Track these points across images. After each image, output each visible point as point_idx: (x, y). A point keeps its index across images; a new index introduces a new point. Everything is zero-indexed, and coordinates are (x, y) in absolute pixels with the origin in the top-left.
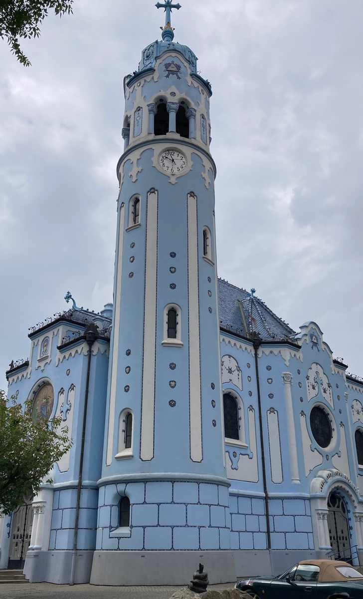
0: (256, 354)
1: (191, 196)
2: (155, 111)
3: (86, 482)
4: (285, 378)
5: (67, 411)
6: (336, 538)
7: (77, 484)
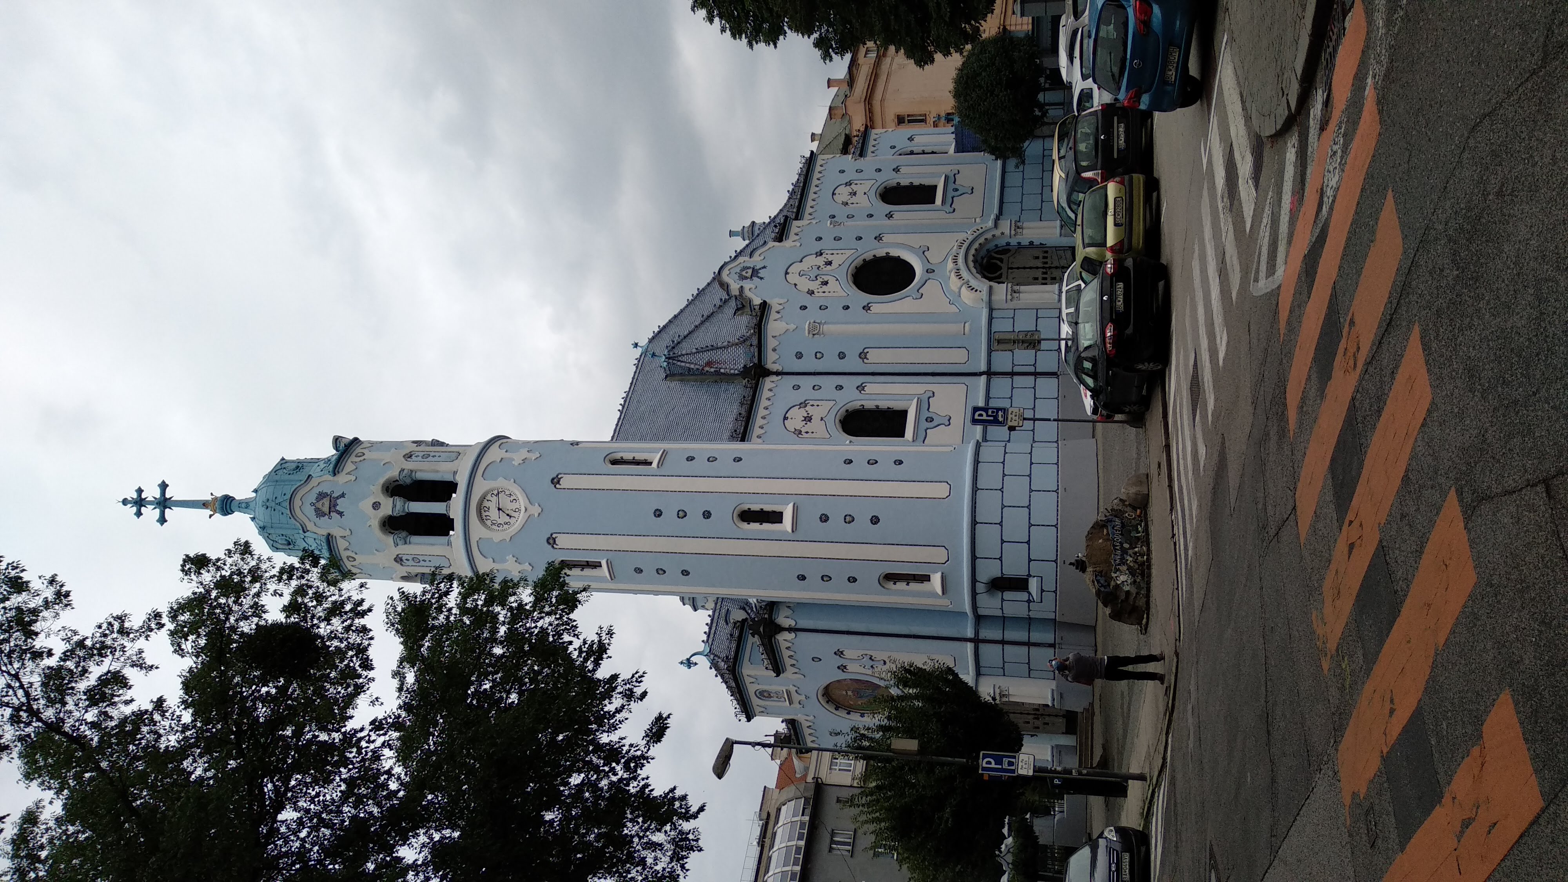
0: (778, 373)
1: (558, 482)
2: (404, 534)
3: (970, 633)
4: (814, 333)
5: (873, 660)
6: (1044, 270)
7: (973, 644)
